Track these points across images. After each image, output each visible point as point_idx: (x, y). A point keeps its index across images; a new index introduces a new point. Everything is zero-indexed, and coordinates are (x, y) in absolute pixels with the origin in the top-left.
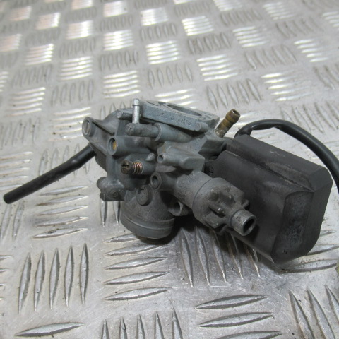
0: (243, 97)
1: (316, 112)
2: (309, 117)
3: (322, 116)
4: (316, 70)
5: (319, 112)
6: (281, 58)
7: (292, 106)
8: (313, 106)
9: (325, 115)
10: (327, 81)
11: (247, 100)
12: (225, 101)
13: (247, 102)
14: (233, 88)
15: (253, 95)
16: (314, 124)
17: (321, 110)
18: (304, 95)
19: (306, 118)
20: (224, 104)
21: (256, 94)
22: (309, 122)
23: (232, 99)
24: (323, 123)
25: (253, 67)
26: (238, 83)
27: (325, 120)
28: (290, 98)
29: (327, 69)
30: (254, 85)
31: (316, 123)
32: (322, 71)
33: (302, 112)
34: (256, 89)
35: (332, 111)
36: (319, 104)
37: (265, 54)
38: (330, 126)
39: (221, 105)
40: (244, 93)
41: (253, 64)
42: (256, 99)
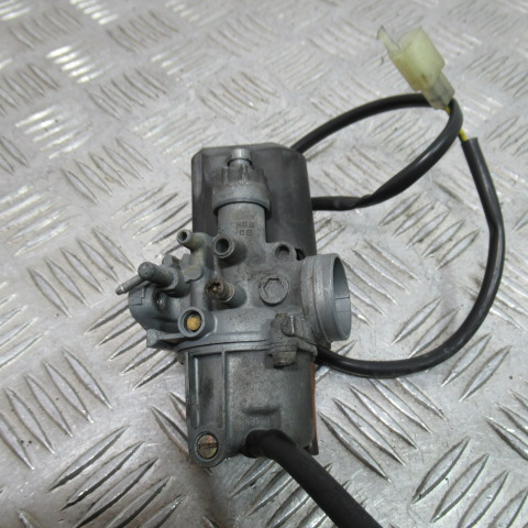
0: (33, 89)
1: (128, 85)
2: (123, 92)
3: (136, 88)
4: (110, 33)
5: (132, 84)
6: (62, 26)
7: (99, 85)
8: (123, 79)
9: (140, 85)
10: (127, 44)
11: (41, 91)
12: (11, 101)
13: (42, 95)
14: (15, 81)
15: (45, 83)
16: (131, 99)
17: (134, 81)
18: (108, 67)
19: (120, 95)
20: (12, 105)
21: (49, 81)
22: (125, 98)
23: (20, 95)
24: (140, 95)
25: (29, 46)
26: (18, 73)
27: (141, 91)
28: (93, 76)
29: (122, 30)
30: (42, 70)
31: (133, 97)
32: (117, 33)
33: (114, 89)
34: (47, 74)
35: (146, 79)
36: (129, 74)
37: (37, 25)
38: (149, 97)
39: (8, 108)
40: (31, 83)
41: (28, 42)
42: (51, 87)
